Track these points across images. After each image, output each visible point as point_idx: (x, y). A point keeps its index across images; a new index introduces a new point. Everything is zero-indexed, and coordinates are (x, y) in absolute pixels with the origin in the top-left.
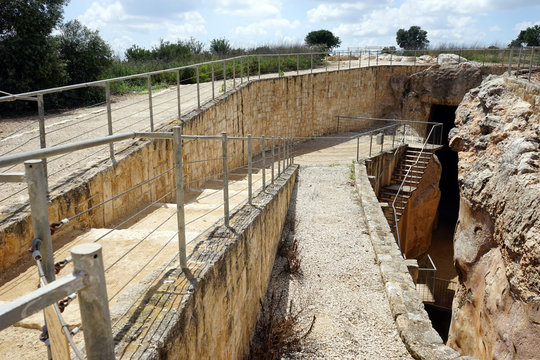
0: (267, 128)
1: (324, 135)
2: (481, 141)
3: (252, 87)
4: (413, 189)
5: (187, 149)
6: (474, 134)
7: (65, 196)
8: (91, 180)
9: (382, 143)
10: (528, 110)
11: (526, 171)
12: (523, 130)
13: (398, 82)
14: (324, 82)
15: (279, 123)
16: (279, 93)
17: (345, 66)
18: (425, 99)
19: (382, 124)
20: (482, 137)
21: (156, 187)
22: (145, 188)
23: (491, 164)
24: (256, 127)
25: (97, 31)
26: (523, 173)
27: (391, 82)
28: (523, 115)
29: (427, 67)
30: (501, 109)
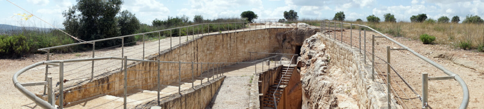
0: (212, 58)
1: (243, 61)
2: (308, 62)
3: (204, 39)
4: (285, 86)
5: (161, 67)
6: (306, 59)
7: (98, 80)
8: (110, 76)
9: (269, 64)
10: (324, 48)
11: (321, 75)
12: (322, 57)
13: (280, 35)
14: (242, 36)
15: (219, 56)
16: (219, 41)
17: (259, 27)
18: (293, 43)
19: (274, 56)
20: (308, 60)
21: (142, 82)
22: (136, 82)
23: (311, 72)
24: (206, 58)
25: (135, 14)
26: (320, 75)
27: (277, 35)
28: (322, 50)
29: (292, 29)
30: (316, 48)
